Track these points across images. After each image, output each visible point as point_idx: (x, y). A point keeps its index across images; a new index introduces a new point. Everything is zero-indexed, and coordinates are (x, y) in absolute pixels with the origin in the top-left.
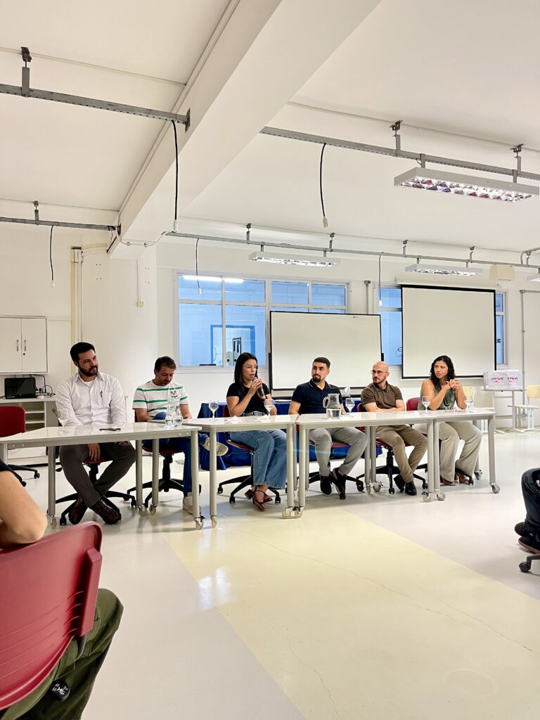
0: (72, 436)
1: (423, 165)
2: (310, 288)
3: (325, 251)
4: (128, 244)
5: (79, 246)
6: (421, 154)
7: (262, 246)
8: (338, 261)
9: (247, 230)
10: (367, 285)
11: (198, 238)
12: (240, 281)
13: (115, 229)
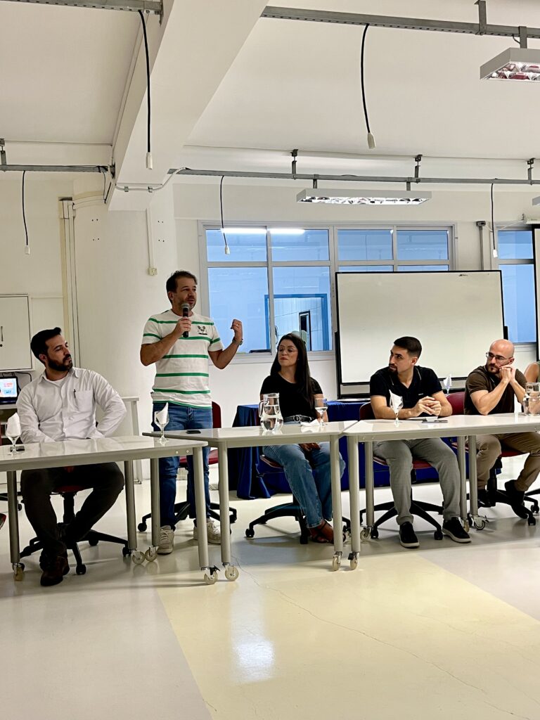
0: (37, 456)
1: (523, 44)
2: (395, 236)
3: (408, 183)
4: (126, 189)
5: (69, 196)
6: (519, 27)
7: (315, 180)
8: (428, 195)
9: (292, 159)
10: (480, 228)
11: (223, 174)
12: (299, 232)
13: (107, 170)
